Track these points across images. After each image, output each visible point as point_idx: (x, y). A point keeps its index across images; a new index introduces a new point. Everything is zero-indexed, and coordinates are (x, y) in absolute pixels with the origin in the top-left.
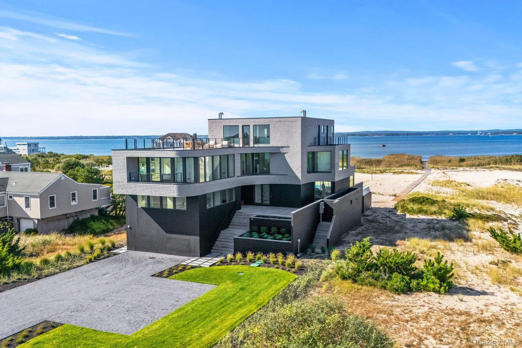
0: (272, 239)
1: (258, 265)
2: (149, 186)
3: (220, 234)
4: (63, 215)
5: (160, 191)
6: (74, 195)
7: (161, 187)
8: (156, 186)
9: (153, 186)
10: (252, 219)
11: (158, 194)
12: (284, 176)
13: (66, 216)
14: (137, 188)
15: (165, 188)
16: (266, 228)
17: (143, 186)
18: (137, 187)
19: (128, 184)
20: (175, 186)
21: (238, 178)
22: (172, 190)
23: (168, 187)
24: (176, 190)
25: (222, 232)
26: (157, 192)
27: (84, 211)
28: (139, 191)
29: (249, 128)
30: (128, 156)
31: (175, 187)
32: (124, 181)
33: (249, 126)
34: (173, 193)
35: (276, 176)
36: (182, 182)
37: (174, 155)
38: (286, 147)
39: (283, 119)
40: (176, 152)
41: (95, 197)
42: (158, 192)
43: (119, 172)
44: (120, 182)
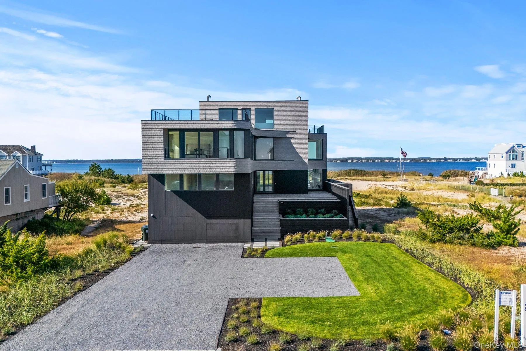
1: (334, 240)
5: (212, 168)
6: (26, 189)
10: (282, 202)
11: (208, 171)
12: (290, 161)
14: (178, 166)
15: (218, 164)
16: (303, 210)
19: (165, 161)
20: (233, 160)
23: (222, 162)
29: (250, 112)
30: (165, 128)
32: (159, 157)
33: (250, 109)
35: (282, 161)
37: (232, 126)
38: (292, 131)
39: (288, 103)
40: (234, 123)
41: (44, 194)
42: (209, 169)
43: (152, 147)
44: (153, 159)
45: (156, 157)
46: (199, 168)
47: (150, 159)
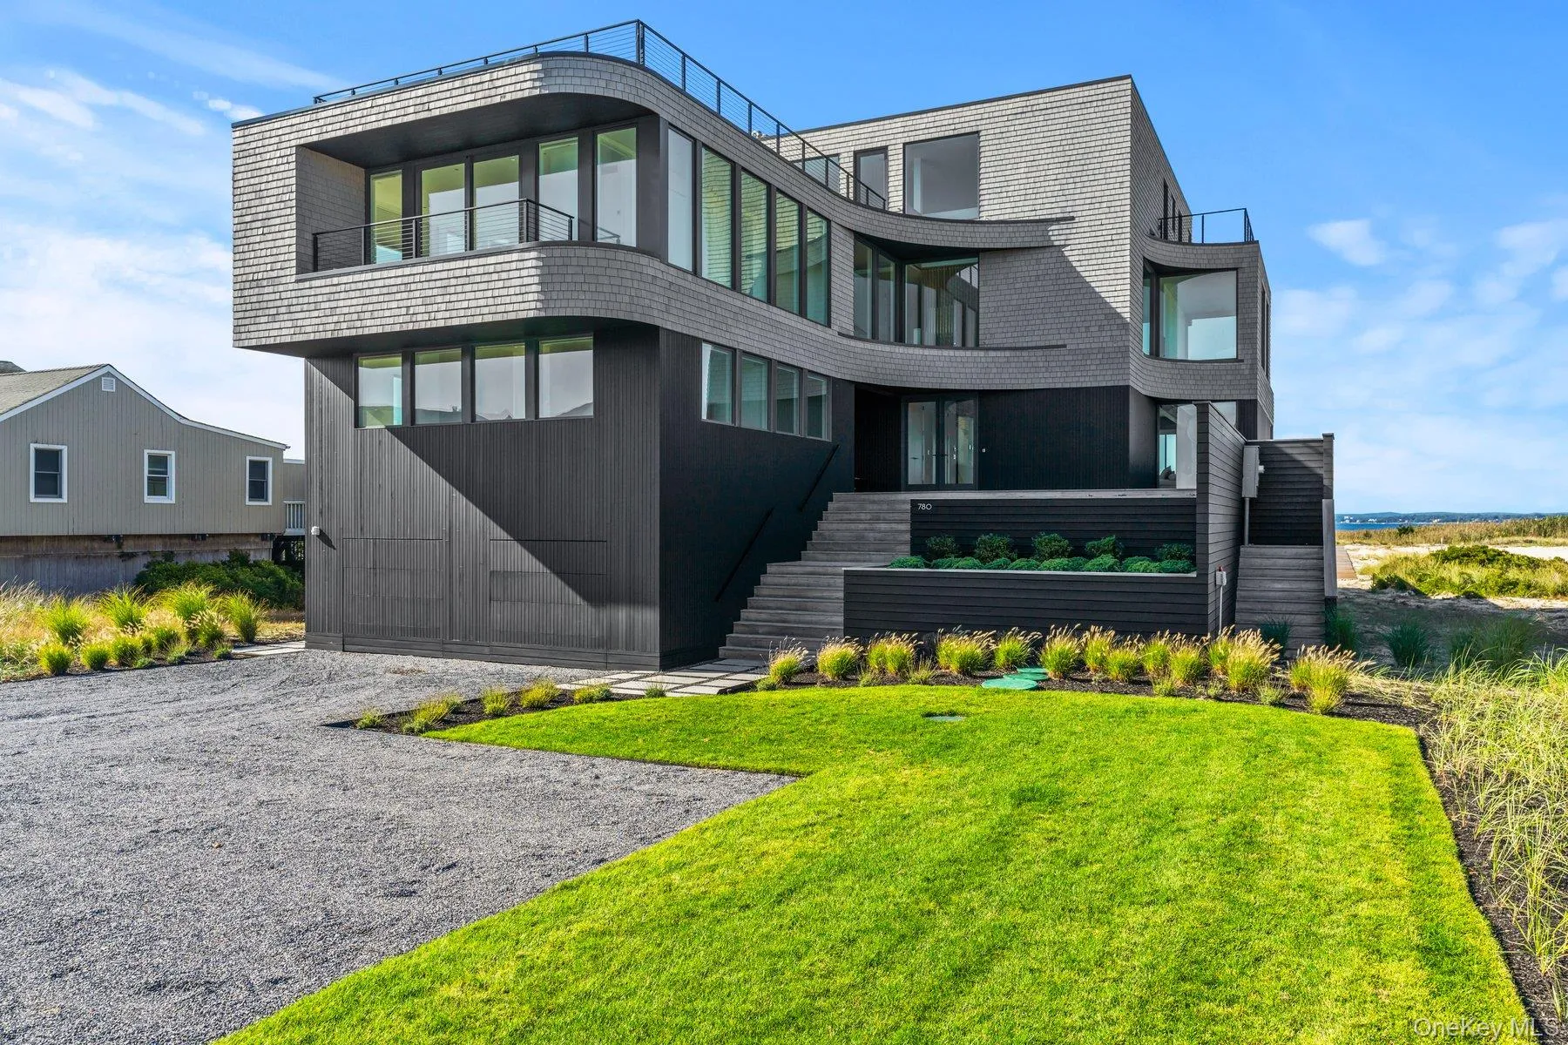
0: (1064, 570)
1: (1035, 684)
2: (399, 281)
3: (763, 578)
4: (106, 539)
6: (159, 462)
7: (458, 273)
8: (435, 276)
9: (417, 278)
10: (923, 507)
11: (439, 315)
12: (1047, 352)
13: (120, 546)
14: (341, 303)
16: (1007, 540)
17: (372, 284)
18: (343, 295)
19: (302, 285)
20: (533, 254)
21: (845, 341)
22: (514, 282)
23: (491, 269)
24: (536, 280)
25: (772, 568)
26: (435, 307)
27: (203, 536)
28: (348, 317)
29: (887, 166)
30: (303, 139)
31: (529, 264)
32: (282, 273)
33: (885, 151)
34: (520, 298)
35: (1008, 353)
36: (575, 238)
38: (1058, 220)
39: (1041, 100)
41: (258, 491)
43: (260, 231)
44: (265, 283)
45: (274, 274)
46: (408, 303)
47: (254, 284)
